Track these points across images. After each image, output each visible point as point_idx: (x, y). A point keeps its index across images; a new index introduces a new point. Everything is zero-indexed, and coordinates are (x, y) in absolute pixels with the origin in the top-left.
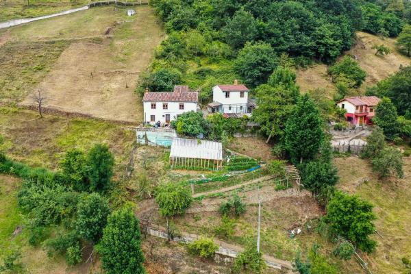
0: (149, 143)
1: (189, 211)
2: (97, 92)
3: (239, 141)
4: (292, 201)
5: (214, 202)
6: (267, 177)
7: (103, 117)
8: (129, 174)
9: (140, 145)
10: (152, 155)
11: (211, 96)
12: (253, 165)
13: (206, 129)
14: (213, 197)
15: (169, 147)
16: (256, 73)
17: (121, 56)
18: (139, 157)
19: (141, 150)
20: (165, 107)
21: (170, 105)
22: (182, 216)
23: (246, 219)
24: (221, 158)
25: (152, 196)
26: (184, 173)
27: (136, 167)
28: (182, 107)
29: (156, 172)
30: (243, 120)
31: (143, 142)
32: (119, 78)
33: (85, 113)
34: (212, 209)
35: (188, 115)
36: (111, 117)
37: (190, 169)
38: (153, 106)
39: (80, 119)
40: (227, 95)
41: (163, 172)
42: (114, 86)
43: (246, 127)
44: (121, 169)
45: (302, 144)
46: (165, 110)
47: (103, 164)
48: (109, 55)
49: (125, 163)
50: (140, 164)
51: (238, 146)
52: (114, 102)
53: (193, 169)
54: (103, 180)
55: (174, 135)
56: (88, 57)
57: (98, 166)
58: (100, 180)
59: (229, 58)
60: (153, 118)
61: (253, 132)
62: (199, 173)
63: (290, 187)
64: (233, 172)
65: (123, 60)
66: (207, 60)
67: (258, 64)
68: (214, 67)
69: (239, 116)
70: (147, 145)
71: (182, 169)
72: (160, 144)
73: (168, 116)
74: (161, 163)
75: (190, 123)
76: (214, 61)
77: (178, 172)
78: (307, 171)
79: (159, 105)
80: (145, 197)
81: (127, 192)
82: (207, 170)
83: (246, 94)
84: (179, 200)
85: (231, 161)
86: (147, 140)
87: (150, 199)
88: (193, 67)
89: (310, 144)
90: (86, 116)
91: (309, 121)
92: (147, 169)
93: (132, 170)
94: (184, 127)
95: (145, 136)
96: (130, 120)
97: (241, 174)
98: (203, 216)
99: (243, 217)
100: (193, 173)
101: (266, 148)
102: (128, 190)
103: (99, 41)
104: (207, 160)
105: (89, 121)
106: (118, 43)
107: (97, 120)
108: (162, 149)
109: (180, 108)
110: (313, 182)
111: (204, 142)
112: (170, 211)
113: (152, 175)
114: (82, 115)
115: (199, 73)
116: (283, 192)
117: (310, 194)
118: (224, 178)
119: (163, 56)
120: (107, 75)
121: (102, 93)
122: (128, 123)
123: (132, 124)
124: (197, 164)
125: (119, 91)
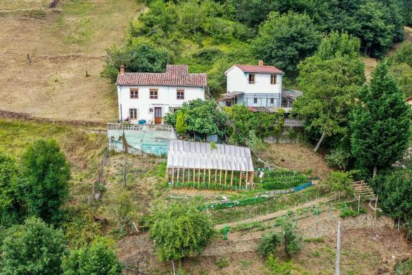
0: (130, 151)
1: (206, 252)
2: (38, 84)
3: (274, 148)
4: (368, 234)
5: (247, 237)
6: (325, 200)
7: (49, 117)
8: (97, 196)
9: (114, 153)
10: (136, 167)
11: (224, 85)
12: (302, 180)
13: (222, 127)
14: (244, 230)
15: (164, 156)
16: (291, 51)
17: (77, 37)
18: (113, 170)
19: (116, 160)
20: (154, 94)
21: (162, 91)
22: (195, 261)
23: (302, 263)
24: (252, 169)
25: (140, 229)
26: (193, 193)
27: (109, 186)
28: (180, 95)
29: (145, 193)
30: (277, 115)
31: (120, 147)
32: (74, 65)
33: (18, 111)
34: (245, 248)
35: (193, 104)
36: (63, 116)
37: (202, 188)
38: (134, 94)
39: (9, 120)
40: (251, 79)
41: (156, 192)
42: (65, 75)
43: (282, 128)
44: (83, 190)
45: (380, 142)
46: (154, 101)
47: (51, 174)
48: (56, 34)
49: (91, 182)
50: (115, 182)
51: (274, 156)
52: (68, 96)
53: (206, 188)
54: (50, 203)
55: (172, 135)
56: (23, 36)
57: (41, 177)
58: (45, 204)
59: (243, 38)
60: (133, 113)
61: (292, 137)
62: (217, 194)
63: (362, 212)
64: (272, 192)
65: (79, 42)
66: (211, 40)
67: (293, 39)
68: (224, 48)
69: (271, 110)
70: (126, 152)
71: (189, 187)
72: (148, 151)
73: (158, 109)
74: (152, 180)
75: (197, 116)
76: (222, 40)
77: (181, 192)
78: (387, 187)
79: (144, 92)
80: (129, 232)
81: (95, 224)
82: (229, 189)
83: (279, 79)
84: (192, 230)
85: (265, 176)
86: (126, 145)
87: (137, 234)
88: (190, 48)
89: (394, 143)
90: (20, 116)
91: (392, 105)
92: (129, 189)
93: (103, 191)
94: (188, 122)
95: (123, 138)
96: (94, 119)
97: (285, 194)
98: (232, 260)
99: (297, 259)
100: (207, 194)
101: (316, 158)
102: (97, 220)
103: (39, 15)
104: (229, 172)
105: (26, 123)
106: (70, 20)
107: (38, 121)
108: (151, 160)
109: (178, 97)
110: (398, 204)
111: (220, 147)
112: (177, 249)
113: (139, 198)
114: (12, 115)
115: (201, 55)
116: (352, 221)
117: (391, 224)
118: (259, 201)
119: (144, 32)
120: (54, 60)
121: (46, 85)
122: (92, 124)
123: (98, 124)
124: (213, 179)
125: (75, 82)
